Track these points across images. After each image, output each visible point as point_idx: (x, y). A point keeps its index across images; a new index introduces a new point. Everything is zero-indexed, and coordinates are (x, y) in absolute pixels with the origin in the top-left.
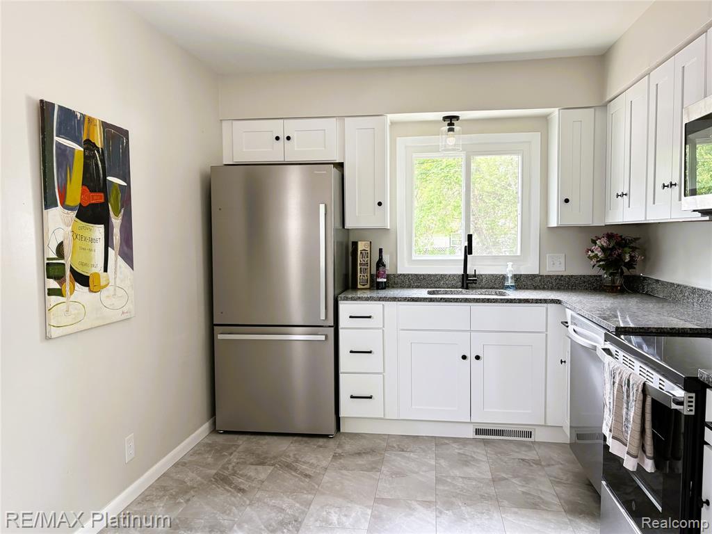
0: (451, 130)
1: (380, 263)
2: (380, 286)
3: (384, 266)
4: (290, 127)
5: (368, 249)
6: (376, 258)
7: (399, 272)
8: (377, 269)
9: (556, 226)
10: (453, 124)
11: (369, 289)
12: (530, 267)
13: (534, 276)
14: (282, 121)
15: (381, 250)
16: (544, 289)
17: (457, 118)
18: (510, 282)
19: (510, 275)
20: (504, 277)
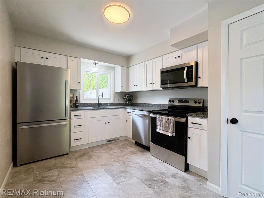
0: (96, 66)
1: (77, 100)
2: (77, 107)
3: (78, 100)
4: (47, 55)
5: (73, 96)
6: (76, 98)
7: (80, 103)
8: (76, 102)
9: (120, 91)
10: (96, 65)
11: (73, 108)
12: (112, 101)
13: (113, 103)
14: (44, 52)
15: (77, 96)
16: (115, 106)
17: (97, 63)
18: (109, 105)
19: (109, 103)
20: (108, 104)
